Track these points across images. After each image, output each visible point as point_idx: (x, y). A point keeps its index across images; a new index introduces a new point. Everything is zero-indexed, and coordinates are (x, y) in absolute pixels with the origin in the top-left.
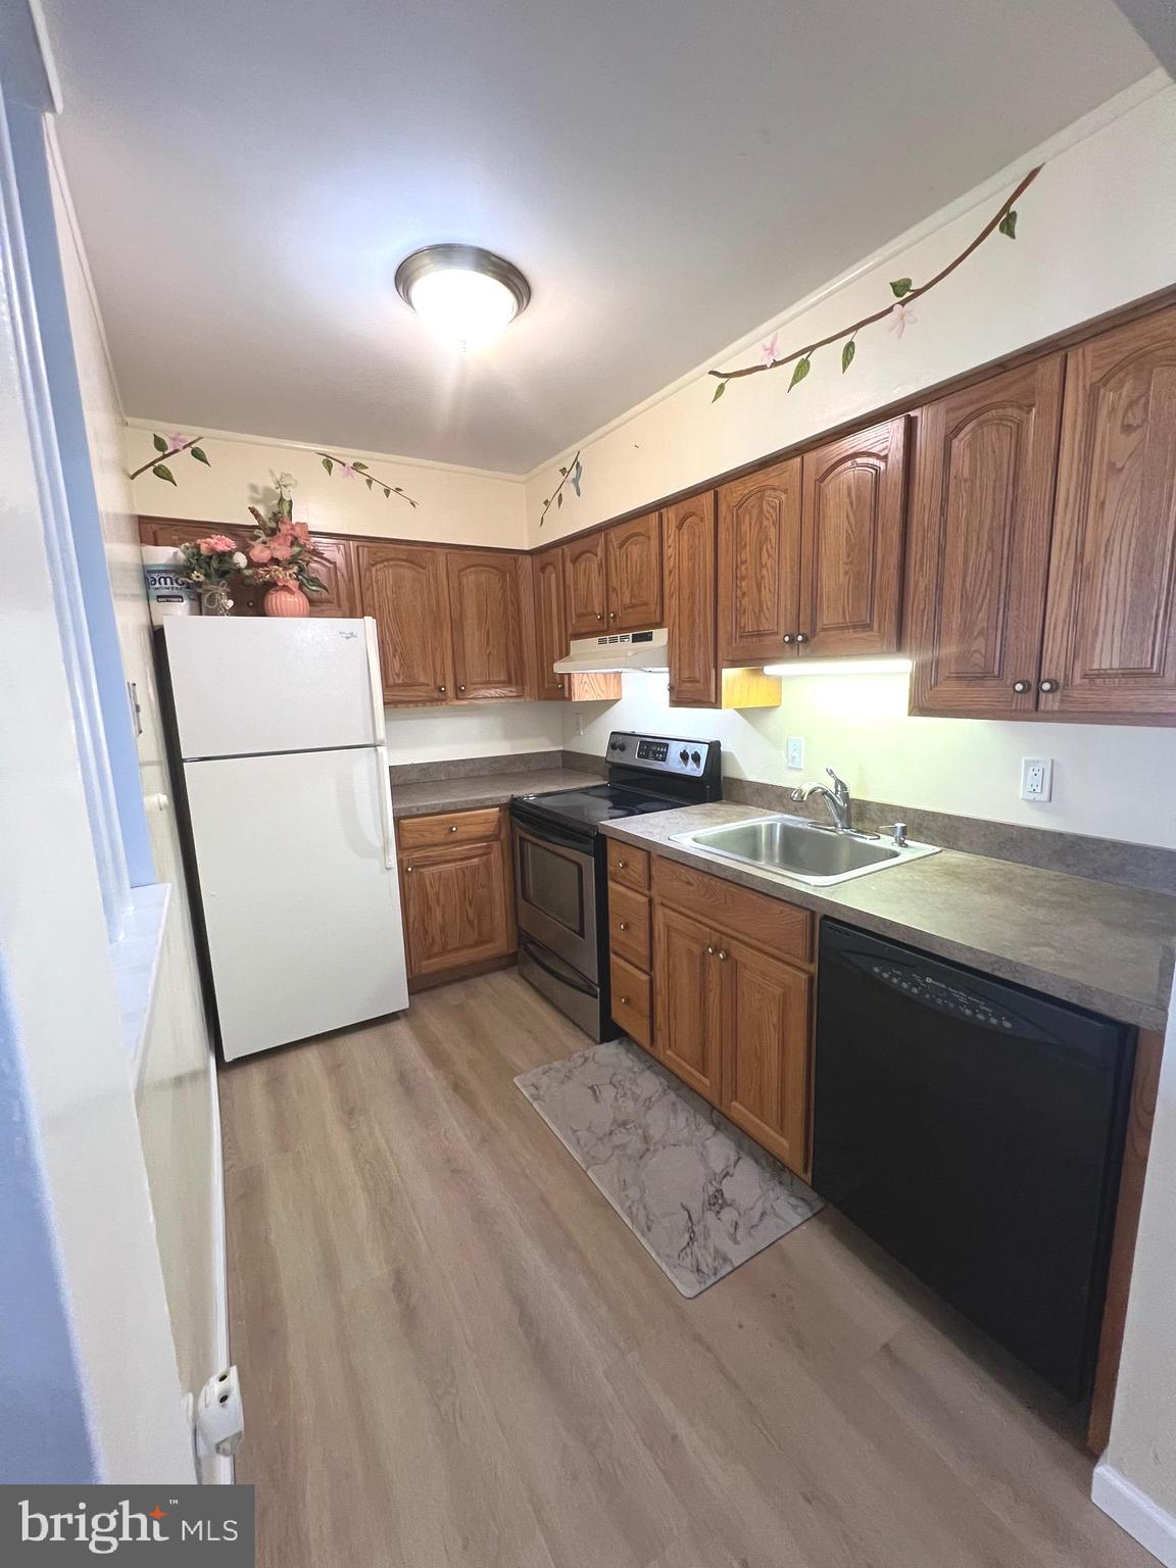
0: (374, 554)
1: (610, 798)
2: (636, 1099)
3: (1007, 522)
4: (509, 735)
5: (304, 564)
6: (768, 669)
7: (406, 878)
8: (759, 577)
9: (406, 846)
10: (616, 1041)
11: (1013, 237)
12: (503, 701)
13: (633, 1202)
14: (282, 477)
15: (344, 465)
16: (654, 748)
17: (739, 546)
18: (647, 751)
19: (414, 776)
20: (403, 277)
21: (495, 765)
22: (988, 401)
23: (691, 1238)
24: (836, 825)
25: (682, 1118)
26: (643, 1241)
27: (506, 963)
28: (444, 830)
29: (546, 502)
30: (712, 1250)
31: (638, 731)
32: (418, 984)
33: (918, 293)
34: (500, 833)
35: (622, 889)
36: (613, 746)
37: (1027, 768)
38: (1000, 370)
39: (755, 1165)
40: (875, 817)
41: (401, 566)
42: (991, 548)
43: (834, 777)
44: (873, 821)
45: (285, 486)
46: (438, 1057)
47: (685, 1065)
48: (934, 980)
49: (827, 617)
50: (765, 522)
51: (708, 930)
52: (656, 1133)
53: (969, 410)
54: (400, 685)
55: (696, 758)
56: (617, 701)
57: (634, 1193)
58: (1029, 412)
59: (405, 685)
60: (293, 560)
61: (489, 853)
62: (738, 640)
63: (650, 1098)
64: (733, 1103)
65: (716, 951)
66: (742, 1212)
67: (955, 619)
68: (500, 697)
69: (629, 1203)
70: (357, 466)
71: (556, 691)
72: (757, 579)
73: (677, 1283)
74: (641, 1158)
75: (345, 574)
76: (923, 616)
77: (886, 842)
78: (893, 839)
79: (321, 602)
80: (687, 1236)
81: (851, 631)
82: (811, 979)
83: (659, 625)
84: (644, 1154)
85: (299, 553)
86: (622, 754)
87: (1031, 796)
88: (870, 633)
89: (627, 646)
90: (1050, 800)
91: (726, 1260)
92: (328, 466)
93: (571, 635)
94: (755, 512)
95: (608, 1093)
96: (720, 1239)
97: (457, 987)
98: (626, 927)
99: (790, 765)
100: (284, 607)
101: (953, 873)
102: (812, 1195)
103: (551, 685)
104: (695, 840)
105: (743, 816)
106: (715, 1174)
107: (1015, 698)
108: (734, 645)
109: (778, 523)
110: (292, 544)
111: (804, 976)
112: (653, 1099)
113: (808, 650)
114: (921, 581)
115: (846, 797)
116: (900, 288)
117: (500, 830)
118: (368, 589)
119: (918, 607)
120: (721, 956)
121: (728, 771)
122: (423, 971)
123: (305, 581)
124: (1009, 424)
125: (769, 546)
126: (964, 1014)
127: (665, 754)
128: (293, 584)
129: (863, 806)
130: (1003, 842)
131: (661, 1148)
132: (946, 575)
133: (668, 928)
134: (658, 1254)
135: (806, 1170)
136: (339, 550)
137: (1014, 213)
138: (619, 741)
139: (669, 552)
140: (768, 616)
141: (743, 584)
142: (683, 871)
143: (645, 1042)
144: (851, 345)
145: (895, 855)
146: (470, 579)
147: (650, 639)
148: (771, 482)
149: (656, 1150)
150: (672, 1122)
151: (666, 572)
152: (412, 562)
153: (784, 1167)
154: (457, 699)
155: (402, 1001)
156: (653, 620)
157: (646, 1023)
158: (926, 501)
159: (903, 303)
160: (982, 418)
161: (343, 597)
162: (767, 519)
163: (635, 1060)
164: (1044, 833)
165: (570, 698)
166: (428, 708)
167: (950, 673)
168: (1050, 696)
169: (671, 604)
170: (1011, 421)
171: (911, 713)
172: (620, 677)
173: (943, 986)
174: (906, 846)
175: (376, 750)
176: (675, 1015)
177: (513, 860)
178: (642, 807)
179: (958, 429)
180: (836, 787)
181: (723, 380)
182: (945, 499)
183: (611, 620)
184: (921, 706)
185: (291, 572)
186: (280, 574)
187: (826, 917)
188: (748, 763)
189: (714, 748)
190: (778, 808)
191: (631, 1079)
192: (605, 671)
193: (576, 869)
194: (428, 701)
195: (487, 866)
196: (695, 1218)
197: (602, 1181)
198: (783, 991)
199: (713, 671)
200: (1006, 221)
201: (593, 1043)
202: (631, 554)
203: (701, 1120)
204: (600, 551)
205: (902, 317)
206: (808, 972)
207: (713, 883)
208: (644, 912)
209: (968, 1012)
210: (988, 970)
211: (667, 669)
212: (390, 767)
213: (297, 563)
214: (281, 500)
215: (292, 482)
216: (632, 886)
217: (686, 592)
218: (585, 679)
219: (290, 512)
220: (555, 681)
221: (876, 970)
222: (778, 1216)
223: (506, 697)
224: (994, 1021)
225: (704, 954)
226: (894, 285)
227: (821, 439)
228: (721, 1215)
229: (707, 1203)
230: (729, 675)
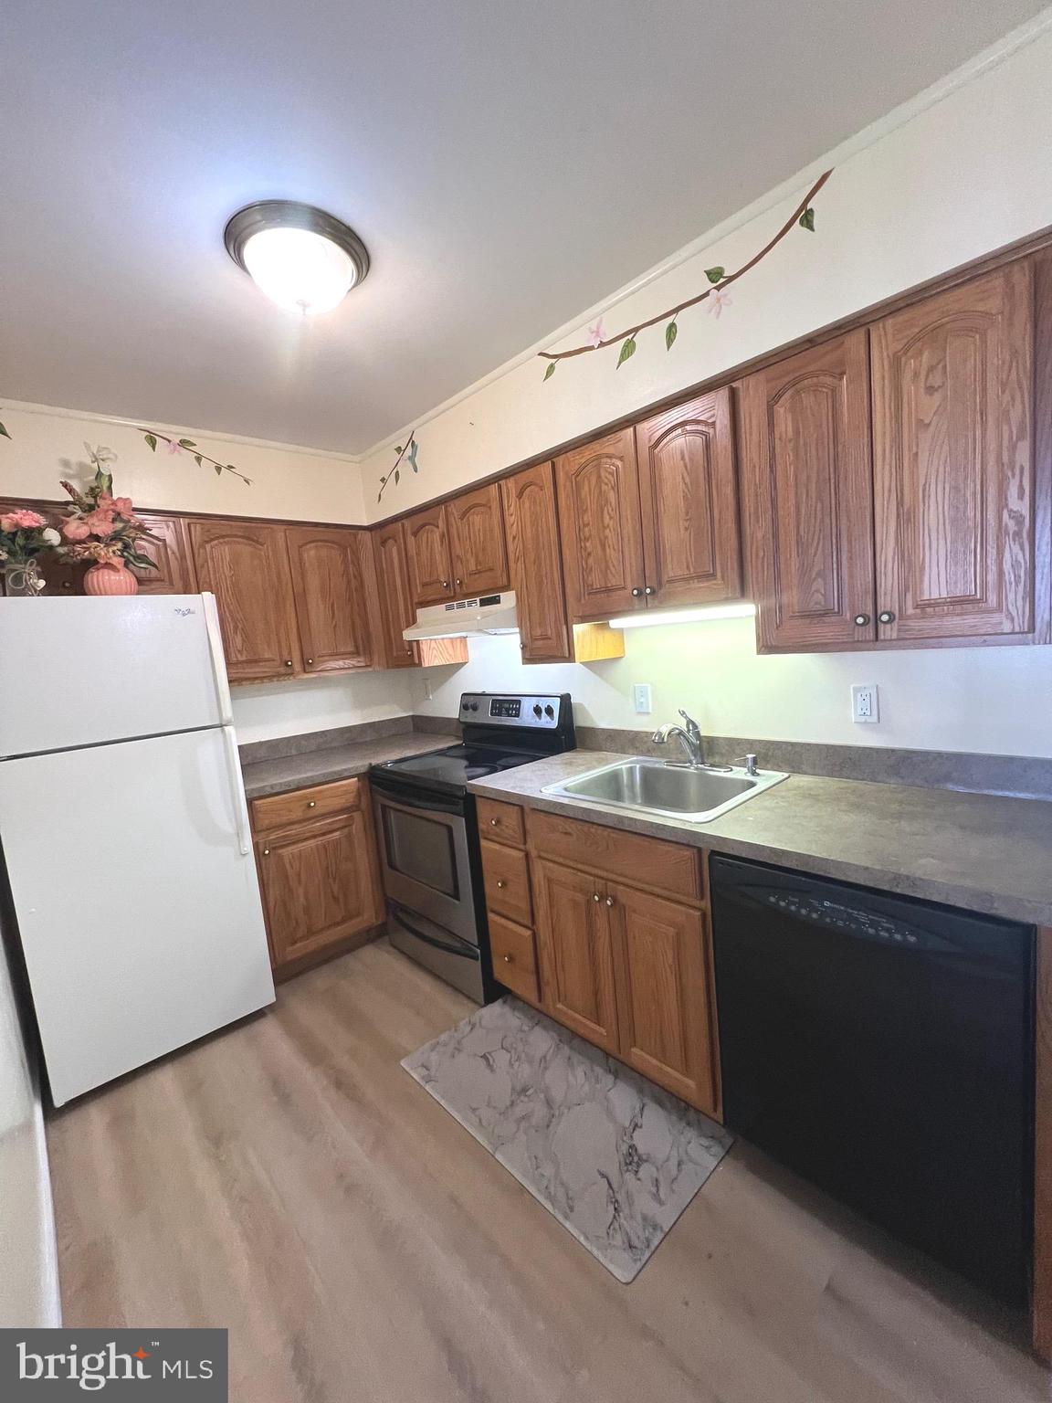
0: (209, 531)
1: (466, 757)
2: (531, 1062)
3: (832, 476)
4: (359, 704)
5: (130, 540)
6: (614, 623)
7: (263, 862)
8: (603, 538)
9: (259, 829)
10: (500, 1001)
11: (813, 230)
12: (351, 671)
13: (549, 1180)
14: (98, 451)
15: (169, 441)
16: (507, 705)
17: (580, 510)
18: (500, 709)
19: (262, 753)
20: (234, 235)
21: (347, 735)
22: (804, 371)
23: (616, 1209)
24: (691, 762)
25: (580, 1072)
26: (567, 1225)
27: (373, 935)
28: (301, 806)
29: (383, 480)
30: (639, 1218)
31: (488, 691)
32: (285, 972)
33: (731, 279)
34: (360, 803)
35: (497, 847)
36: (465, 707)
37: (855, 696)
38: (809, 345)
39: (660, 1109)
40: (724, 751)
41: (239, 543)
42: (819, 498)
43: (686, 717)
44: (722, 755)
45: (103, 460)
46: (314, 1053)
47: (577, 1016)
48: (831, 902)
49: (671, 570)
50: (604, 487)
51: (592, 878)
52: (558, 1094)
53: (786, 380)
54: (242, 662)
55: (549, 711)
56: (463, 664)
57: (548, 1170)
58: (841, 379)
59: (248, 662)
60: (116, 537)
61: (350, 825)
62: (587, 597)
63: (545, 1057)
64: (632, 1050)
65: (603, 898)
66: (660, 1167)
67: (793, 563)
68: (349, 668)
69: (545, 1182)
70: (184, 443)
71: (405, 658)
72: (600, 540)
73: (611, 1267)
74: (548, 1126)
75: (176, 550)
76: (763, 562)
77: (740, 773)
78: (746, 770)
79: (151, 581)
80: (611, 1208)
81: (696, 581)
82: (704, 915)
83: (506, 588)
84: (550, 1122)
85: (124, 529)
86: (476, 714)
87: (863, 719)
88: (715, 582)
89: (475, 610)
90: (879, 721)
91: (655, 1227)
92: (152, 442)
93: (416, 603)
94: (594, 480)
95: (501, 1059)
96: (645, 1204)
97: (325, 969)
98: (504, 884)
99: (638, 710)
100: (107, 585)
101: (811, 796)
102: (722, 1131)
103: (399, 653)
104: (566, 789)
105: (602, 762)
106: (624, 1128)
107: (856, 630)
108: (583, 602)
109: (616, 488)
110: (114, 520)
111: (698, 914)
112: (548, 1058)
113: (656, 602)
114: (757, 532)
115: (697, 734)
116: (714, 275)
117: (360, 800)
118: (202, 567)
119: (757, 555)
120: (609, 903)
121: (580, 721)
122: (289, 958)
123: (131, 559)
124: (824, 390)
125: (610, 509)
126: (867, 933)
127: (518, 710)
128: (116, 561)
129: (712, 741)
130: (843, 763)
131: (566, 1111)
132: (781, 525)
133: (549, 881)
134: (587, 1238)
135: (715, 1110)
136: (168, 527)
137: (811, 210)
138: (470, 702)
139: (510, 520)
140: (614, 572)
141: (588, 544)
142: (559, 821)
143: (531, 996)
144: (673, 325)
145: (752, 785)
146: (311, 554)
147: (499, 602)
148: (606, 451)
149: (561, 1115)
150: (571, 1078)
151: (510, 539)
152: (248, 538)
153: (688, 1106)
154: (305, 671)
155: (267, 995)
156: (500, 584)
157: (533, 979)
158: (756, 460)
159: (718, 288)
160: (798, 386)
161: (176, 576)
162: (606, 484)
163: (522, 1017)
164: (877, 751)
165: (420, 664)
166: (275, 683)
167: (794, 613)
168: (888, 626)
169: (517, 569)
170: (826, 388)
171: (759, 652)
172: (466, 641)
173: (842, 908)
174: (758, 775)
175: (223, 731)
176: (563, 966)
177: (376, 827)
178: (503, 762)
179: (778, 396)
180: (688, 727)
181: (553, 361)
182: (773, 457)
183: (457, 588)
184: (768, 646)
185: (115, 548)
186: (102, 551)
187: (713, 853)
188: (598, 711)
189: (566, 700)
190: (631, 751)
191: (522, 1039)
192: (451, 636)
193: (444, 831)
194: (274, 676)
195: (349, 837)
196: (615, 1186)
197: (513, 1162)
198: (676, 931)
199: (564, 627)
200: (805, 217)
201: (477, 1007)
202: (473, 523)
203: (599, 1071)
204: (441, 523)
205: (718, 300)
206: (700, 909)
207: (592, 830)
208: (522, 867)
209: (871, 931)
210: (886, 888)
211: (517, 630)
212: (239, 747)
213: (121, 540)
214: (99, 475)
215: (111, 456)
216: (505, 842)
217: (532, 556)
218: (433, 644)
219: (110, 488)
220: (404, 649)
221: (772, 899)
222: (696, 1164)
223: (355, 667)
224: (898, 937)
225: (589, 902)
226: (708, 273)
227: (650, 411)
228: (641, 1174)
229: (623, 1163)
230: (578, 629)
